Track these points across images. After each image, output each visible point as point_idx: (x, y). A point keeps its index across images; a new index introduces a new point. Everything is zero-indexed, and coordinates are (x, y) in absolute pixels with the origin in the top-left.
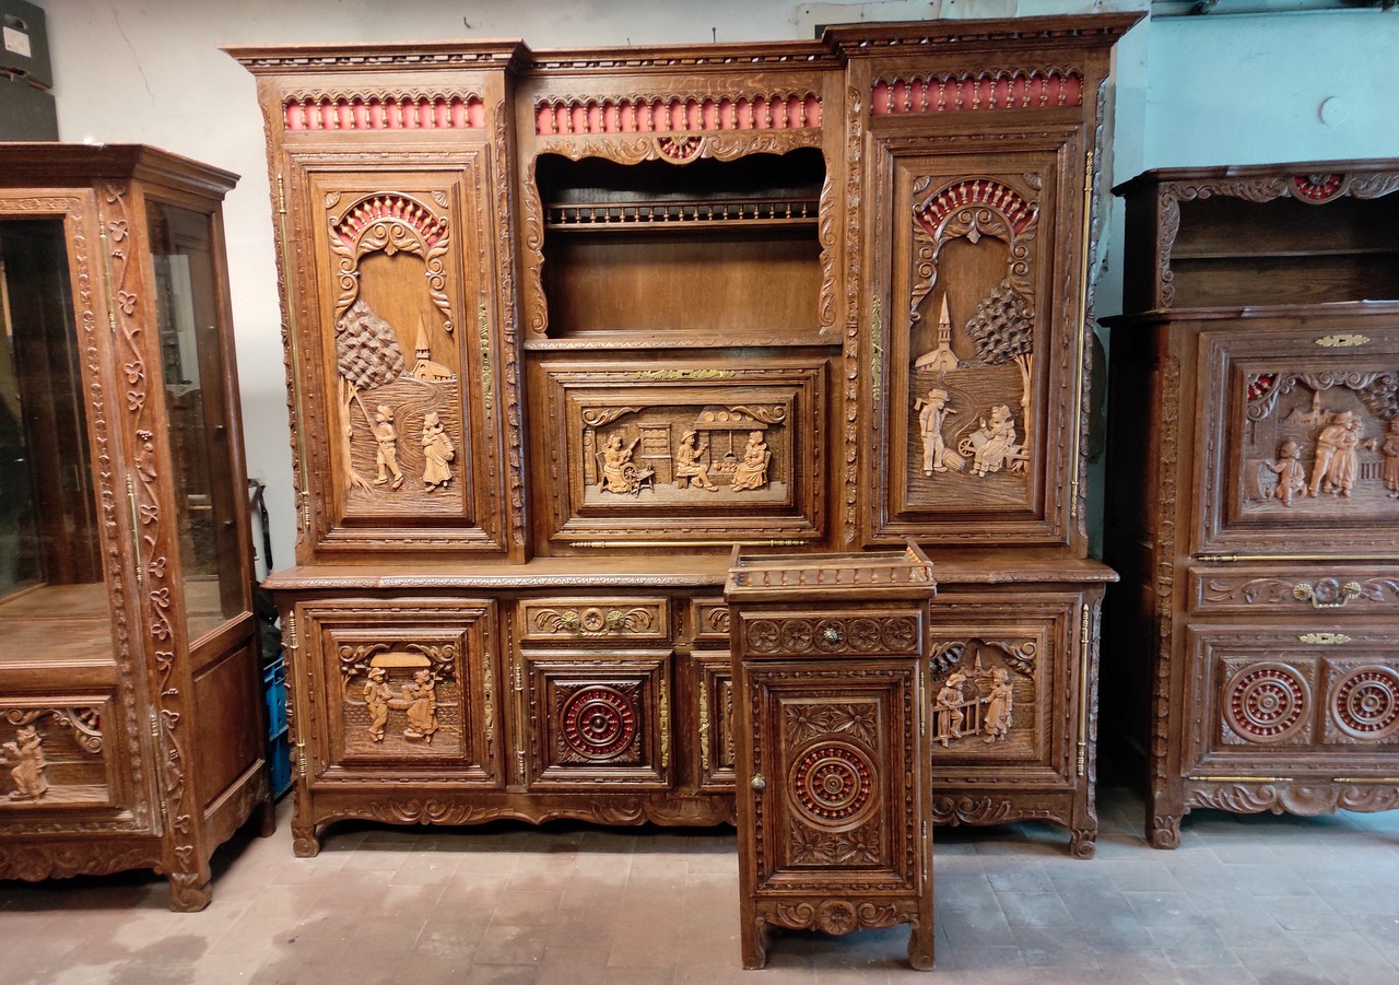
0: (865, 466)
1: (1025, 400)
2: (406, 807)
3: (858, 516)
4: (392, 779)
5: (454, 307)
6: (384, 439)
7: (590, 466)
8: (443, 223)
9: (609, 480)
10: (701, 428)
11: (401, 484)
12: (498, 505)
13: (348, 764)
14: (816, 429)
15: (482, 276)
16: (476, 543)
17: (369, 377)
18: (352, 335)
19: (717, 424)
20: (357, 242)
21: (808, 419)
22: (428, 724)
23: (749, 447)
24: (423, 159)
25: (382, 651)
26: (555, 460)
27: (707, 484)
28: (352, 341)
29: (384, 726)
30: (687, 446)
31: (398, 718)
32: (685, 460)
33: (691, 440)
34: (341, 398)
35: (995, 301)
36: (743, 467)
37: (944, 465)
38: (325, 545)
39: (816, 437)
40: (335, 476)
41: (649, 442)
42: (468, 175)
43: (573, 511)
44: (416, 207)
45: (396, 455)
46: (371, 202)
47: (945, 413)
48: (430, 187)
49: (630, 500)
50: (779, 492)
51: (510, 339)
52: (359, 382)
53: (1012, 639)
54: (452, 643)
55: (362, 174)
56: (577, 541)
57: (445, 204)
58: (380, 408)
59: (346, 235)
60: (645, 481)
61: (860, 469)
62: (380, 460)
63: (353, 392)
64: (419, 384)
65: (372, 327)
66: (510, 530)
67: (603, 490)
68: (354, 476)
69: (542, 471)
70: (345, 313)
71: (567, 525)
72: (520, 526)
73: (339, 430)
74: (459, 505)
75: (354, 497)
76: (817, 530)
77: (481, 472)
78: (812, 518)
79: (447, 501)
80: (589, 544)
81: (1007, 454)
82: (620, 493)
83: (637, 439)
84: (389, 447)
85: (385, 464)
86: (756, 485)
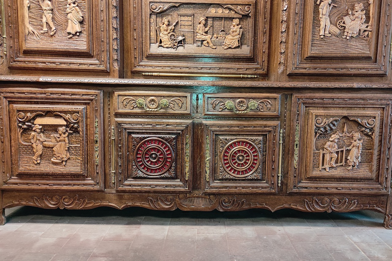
0: (290, 33)
2: (52, 200)
3: (286, 60)
4: (44, 184)
6: (46, 8)
7: (153, 34)
9: (162, 41)
10: (209, 16)
11: (55, 33)
12: (105, 47)
13: (21, 176)
14: (265, 19)
16: (93, 66)
19: (217, 14)
21: (261, 13)
22: (65, 155)
23: (232, 27)
25: (41, 116)
26: (135, 30)
27: (211, 45)
29: (41, 156)
30: (202, 25)
31: (49, 152)
32: (200, 32)
33: (204, 22)
36: (229, 37)
37: (329, 33)
38: (14, 64)
39: (265, 23)
40: (20, 28)
41: (183, 23)
43: (144, 57)
45: (52, 18)
47: (332, 6)
49: (172, 52)
50: (246, 50)
53: (363, 117)
54: (78, 112)
56: (145, 72)
60: (180, 42)
61: (288, 35)
62: (44, 20)
66: (111, 60)
67: (160, 46)
69: (129, 36)
71: (141, 63)
72: (117, 59)
73: (22, 2)
74: (85, 46)
75: (30, 39)
76: (263, 70)
77: (97, 29)
78: (261, 64)
79: (78, 43)
80: (151, 74)
81: (361, 27)
82: (167, 48)
83: (177, 21)
84: (49, 13)
85: (47, 23)
86: (235, 46)
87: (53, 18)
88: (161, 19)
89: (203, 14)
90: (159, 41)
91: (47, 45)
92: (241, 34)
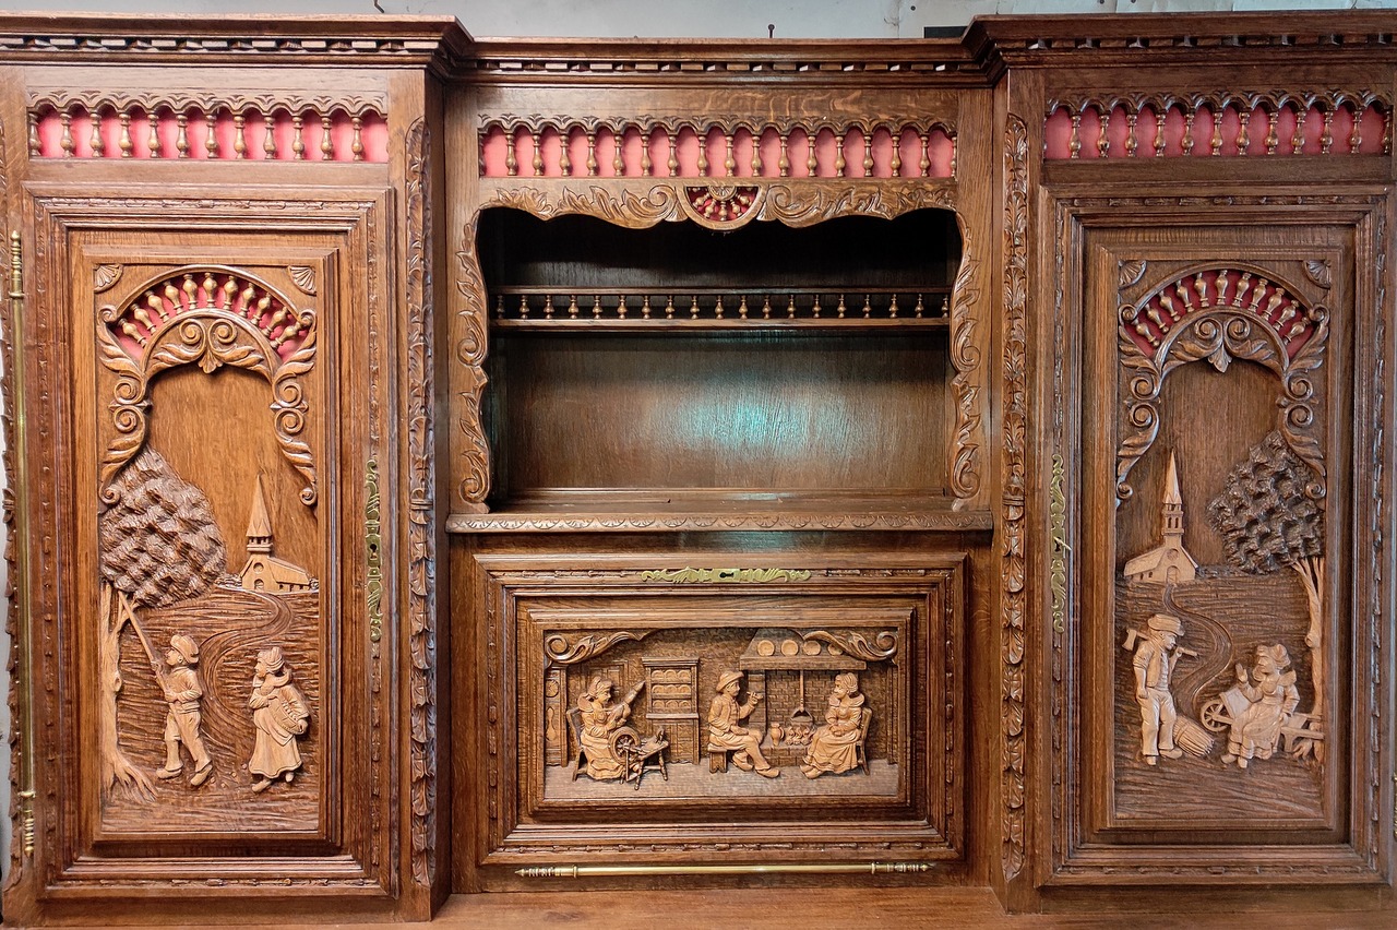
0: (1039, 745)
1: (1314, 636)
3: (1030, 832)
5: (320, 464)
6: (179, 696)
7: (555, 734)
8: (306, 320)
9: (589, 757)
10: (751, 666)
11: (208, 778)
12: (387, 813)
14: (947, 671)
15: (374, 411)
16: (342, 885)
17: (158, 585)
18: (131, 511)
19: (780, 660)
20: (147, 349)
21: (935, 654)
23: (833, 700)
24: (274, 211)
26: (493, 723)
27: (762, 765)
28: (131, 521)
30: (726, 699)
32: (723, 722)
33: (735, 689)
34: (105, 623)
35: (1258, 467)
36: (824, 735)
37: (1176, 746)
38: (59, 889)
39: (947, 685)
40: (85, 761)
41: (660, 691)
42: (353, 240)
43: (523, 813)
44: (260, 292)
45: (200, 725)
46: (177, 281)
47: (1178, 656)
48: (286, 258)
49: (624, 793)
50: (885, 778)
51: (420, 519)
52: (140, 594)
55: (165, 236)
56: (527, 866)
57: (310, 287)
58: (175, 640)
59: (130, 336)
60: (652, 760)
61: (1031, 748)
62: (171, 734)
63: (127, 611)
64: (249, 598)
65: (167, 496)
66: (405, 858)
67: (578, 776)
68: (119, 762)
69: (471, 739)
70: (119, 473)
71: (512, 838)
72: (426, 849)
73: (96, 680)
74: (313, 816)
75: (117, 802)
76: (951, 846)
77: (356, 754)
78: (942, 825)
79: (290, 809)
80: (549, 870)
81: (1285, 728)
82: (608, 781)
83: (640, 686)
84: (188, 711)
85: (180, 742)
86: (845, 767)
87: (203, 726)
88: (583, 682)
89: (730, 659)
90: (578, 757)
91: (178, 821)
92: (865, 725)
